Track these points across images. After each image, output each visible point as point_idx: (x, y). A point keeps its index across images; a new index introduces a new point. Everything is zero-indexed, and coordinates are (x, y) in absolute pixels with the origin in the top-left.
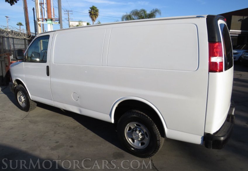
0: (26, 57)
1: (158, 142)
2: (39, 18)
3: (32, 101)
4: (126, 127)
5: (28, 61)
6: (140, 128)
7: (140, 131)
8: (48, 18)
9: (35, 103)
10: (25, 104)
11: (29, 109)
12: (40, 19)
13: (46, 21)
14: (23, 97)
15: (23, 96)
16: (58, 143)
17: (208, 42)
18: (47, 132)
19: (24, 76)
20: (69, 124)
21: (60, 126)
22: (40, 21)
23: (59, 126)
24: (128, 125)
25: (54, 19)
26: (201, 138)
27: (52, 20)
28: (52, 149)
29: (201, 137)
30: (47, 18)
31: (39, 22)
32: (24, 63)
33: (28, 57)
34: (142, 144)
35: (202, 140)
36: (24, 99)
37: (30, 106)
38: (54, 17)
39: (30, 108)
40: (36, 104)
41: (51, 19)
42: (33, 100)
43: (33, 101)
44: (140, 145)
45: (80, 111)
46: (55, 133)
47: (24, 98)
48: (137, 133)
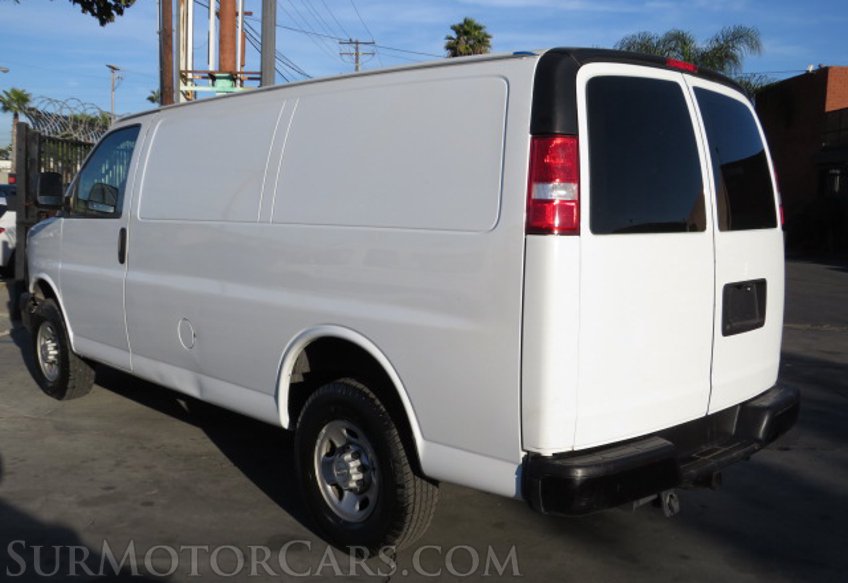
0: (72, 200)
1: (400, 491)
2: (187, 71)
3: (78, 360)
4: (319, 441)
5: (76, 212)
6: (358, 445)
7: (356, 456)
8: (220, 71)
9: (88, 368)
10: (57, 372)
11: (66, 388)
12: (190, 76)
13: (210, 81)
14: (54, 344)
15: (53, 342)
16: (112, 491)
17: (530, 136)
18: (93, 460)
19: (60, 266)
20: (177, 446)
21: (145, 448)
22: (189, 83)
23: (143, 448)
24: (324, 431)
25: (241, 73)
26: (516, 473)
27: (233, 78)
28: (84, 503)
29: (514, 468)
30: (217, 69)
31: (186, 84)
32: (63, 220)
33: (77, 200)
34: (364, 505)
35: (517, 479)
36: (55, 352)
37: (71, 378)
38: (242, 66)
39: (70, 385)
40: (93, 373)
41: (230, 73)
42: (79, 353)
43: (79, 357)
44: (357, 507)
45: (201, 388)
46: (118, 464)
47: (56, 348)
48: (343, 460)
